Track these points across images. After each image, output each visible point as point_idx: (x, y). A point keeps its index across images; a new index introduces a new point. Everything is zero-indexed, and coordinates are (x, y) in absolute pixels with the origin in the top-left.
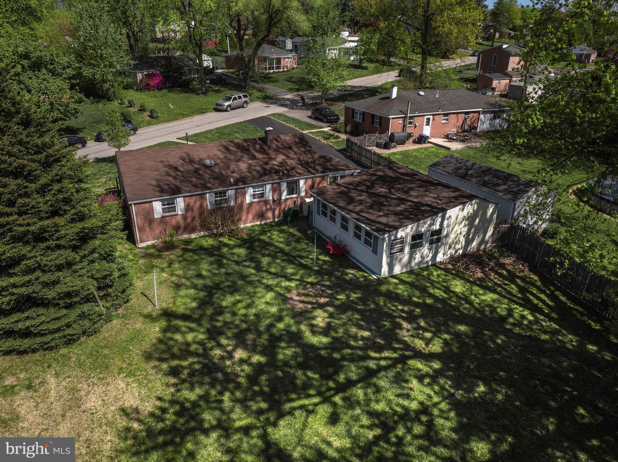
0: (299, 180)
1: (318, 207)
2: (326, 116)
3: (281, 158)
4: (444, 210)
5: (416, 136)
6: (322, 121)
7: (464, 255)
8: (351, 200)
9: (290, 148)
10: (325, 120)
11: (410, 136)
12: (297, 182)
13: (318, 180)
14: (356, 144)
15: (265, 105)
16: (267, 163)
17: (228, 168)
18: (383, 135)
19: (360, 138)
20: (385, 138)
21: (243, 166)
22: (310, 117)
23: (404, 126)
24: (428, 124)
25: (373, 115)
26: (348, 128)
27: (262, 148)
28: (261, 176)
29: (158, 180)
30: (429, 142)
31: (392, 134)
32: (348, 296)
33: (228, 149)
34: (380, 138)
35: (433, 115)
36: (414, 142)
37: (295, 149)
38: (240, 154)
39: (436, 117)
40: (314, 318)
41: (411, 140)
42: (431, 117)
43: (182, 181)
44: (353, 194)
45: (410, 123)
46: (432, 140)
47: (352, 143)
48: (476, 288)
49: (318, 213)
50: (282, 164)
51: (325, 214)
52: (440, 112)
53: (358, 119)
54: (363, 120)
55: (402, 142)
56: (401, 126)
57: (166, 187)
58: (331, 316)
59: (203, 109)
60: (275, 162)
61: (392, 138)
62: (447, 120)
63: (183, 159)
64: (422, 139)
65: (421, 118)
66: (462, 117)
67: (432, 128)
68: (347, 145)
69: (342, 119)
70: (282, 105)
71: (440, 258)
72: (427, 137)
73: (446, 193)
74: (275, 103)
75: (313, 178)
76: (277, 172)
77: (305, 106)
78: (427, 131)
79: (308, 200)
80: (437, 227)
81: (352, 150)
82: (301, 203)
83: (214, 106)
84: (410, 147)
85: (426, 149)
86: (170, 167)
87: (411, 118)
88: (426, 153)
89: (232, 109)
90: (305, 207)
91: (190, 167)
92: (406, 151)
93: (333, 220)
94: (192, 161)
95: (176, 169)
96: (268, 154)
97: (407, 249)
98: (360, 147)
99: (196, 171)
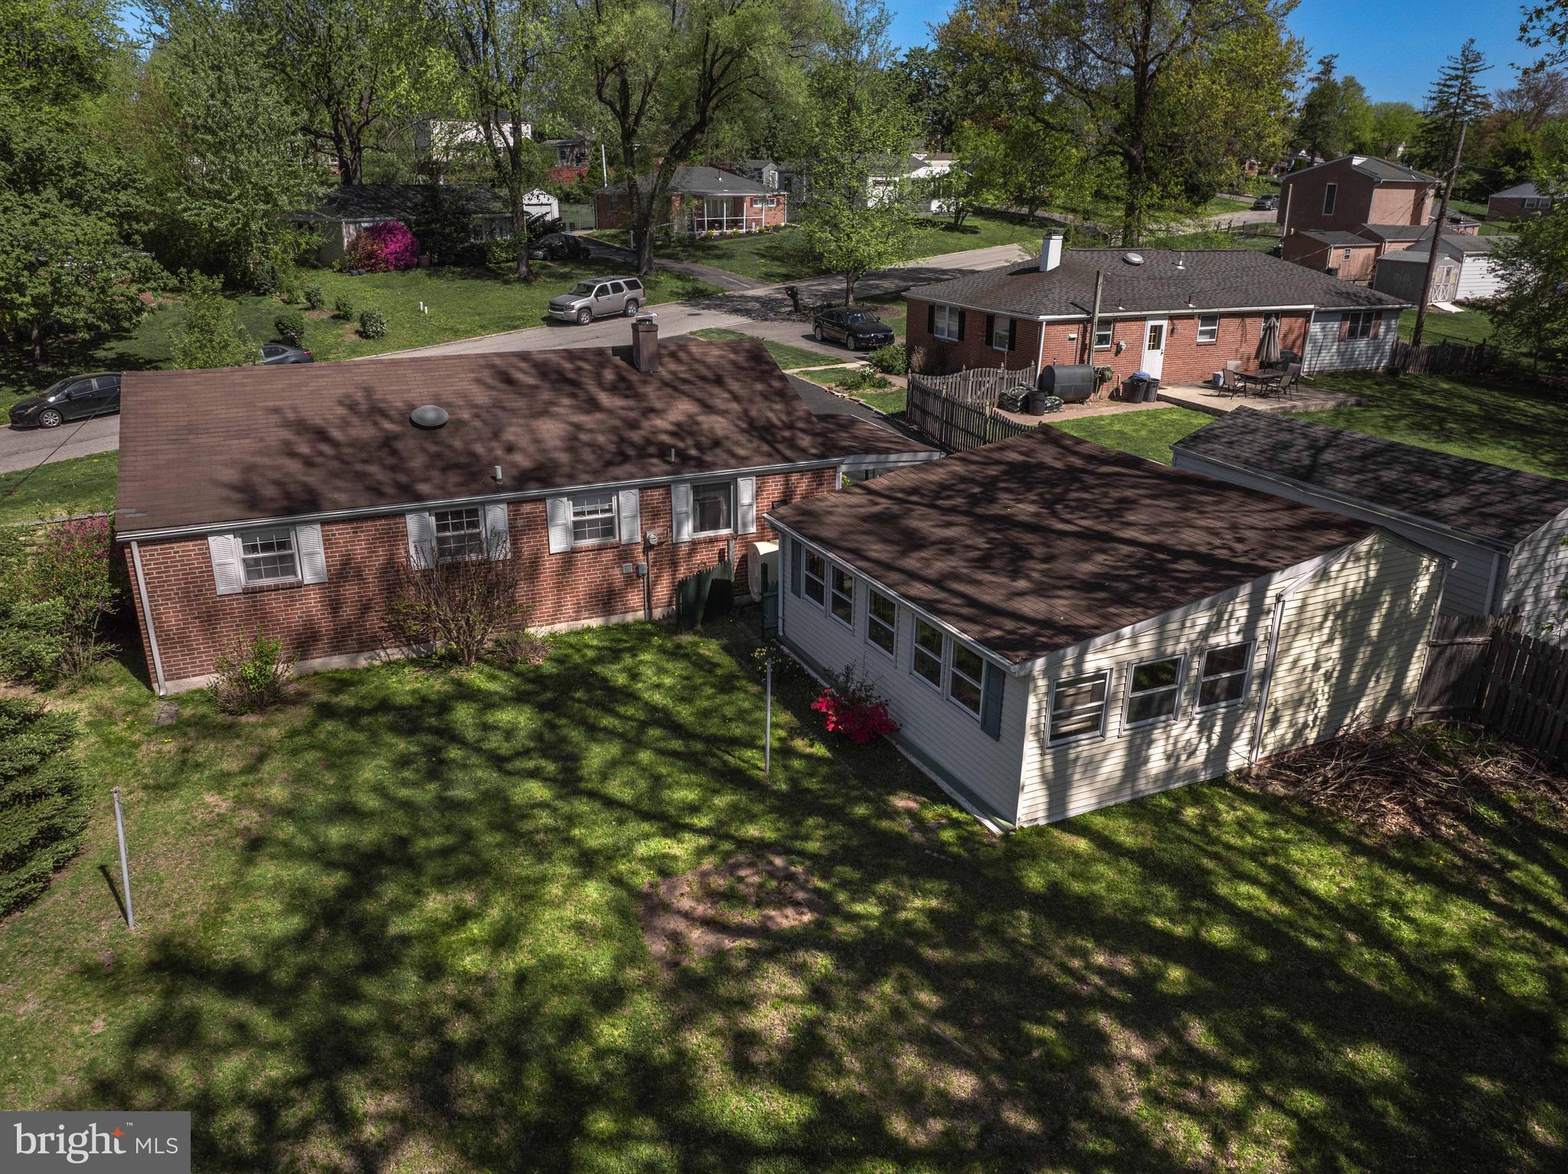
0: (734, 479)
1: (796, 567)
2: (853, 333)
3: (682, 409)
4: (1260, 574)
5: (1120, 376)
6: (844, 346)
7: (1328, 746)
8: (913, 542)
9: (719, 381)
10: (851, 343)
11: (1101, 378)
12: (728, 486)
13: (802, 485)
14: (937, 395)
15: (688, 310)
16: (634, 425)
17: (496, 435)
18: (1019, 374)
19: (951, 379)
20: (1024, 383)
21: (551, 430)
22: (808, 337)
23: (1084, 348)
24: (1155, 344)
25: (990, 319)
26: (917, 359)
27: (622, 378)
28: (609, 464)
29: (250, 468)
30: (1160, 398)
31: (1049, 371)
32: (892, 904)
33: (508, 380)
34: (1011, 382)
35: (1171, 318)
36: (1114, 397)
37: (735, 386)
38: (546, 395)
39: (1180, 325)
40: (746, 1004)
41: (1105, 391)
42: (1165, 324)
43: (334, 475)
44: (924, 523)
45: (1103, 339)
46: (1170, 392)
47: (926, 392)
48: (1395, 881)
49: (796, 591)
50: (681, 430)
51: (815, 591)
52: (1192, 309)
53: (947, 325)
54: (961, 336)
55: (1078, 396)
56: (1073, 348)
57: (270, 491)
58: (819, 993)
59: (513, 319)
60: (660, 423)
61: (1047, 382)
62: (1212, 333)
63: (352, 407)
64: (1137, 389)
65: (1134, 325)
66: (1256, 327)
67: (1167, 356)
68: (910, 402)
69: (900, 340)
70: (736, 311)
71: (1238, 757)
72: (1153, 384)
73: (1256, 519)
74: (717, 307)
75: (787, 474)
76: (663, 452)
77: (799, 311)
78: (1152, 364)
79: (765, 548)
80: (1228, 638)
81: (925, 413)
82: (744, 560)
83: (546, 313)
84: (1100, 408)
85: (1153, 415)
86: (301, 427)
87: (1105, 323)
88: (1153, 425)
89: (595, 320)
90: (755, 572)
91: (364, 432)
92: (1092, 420)
93: (842, 608)
94: (376, 411)
95: (322, 435)
96: (638, 396)
97: (1116, 723)
98: (950, 403)
99: (388, 442)
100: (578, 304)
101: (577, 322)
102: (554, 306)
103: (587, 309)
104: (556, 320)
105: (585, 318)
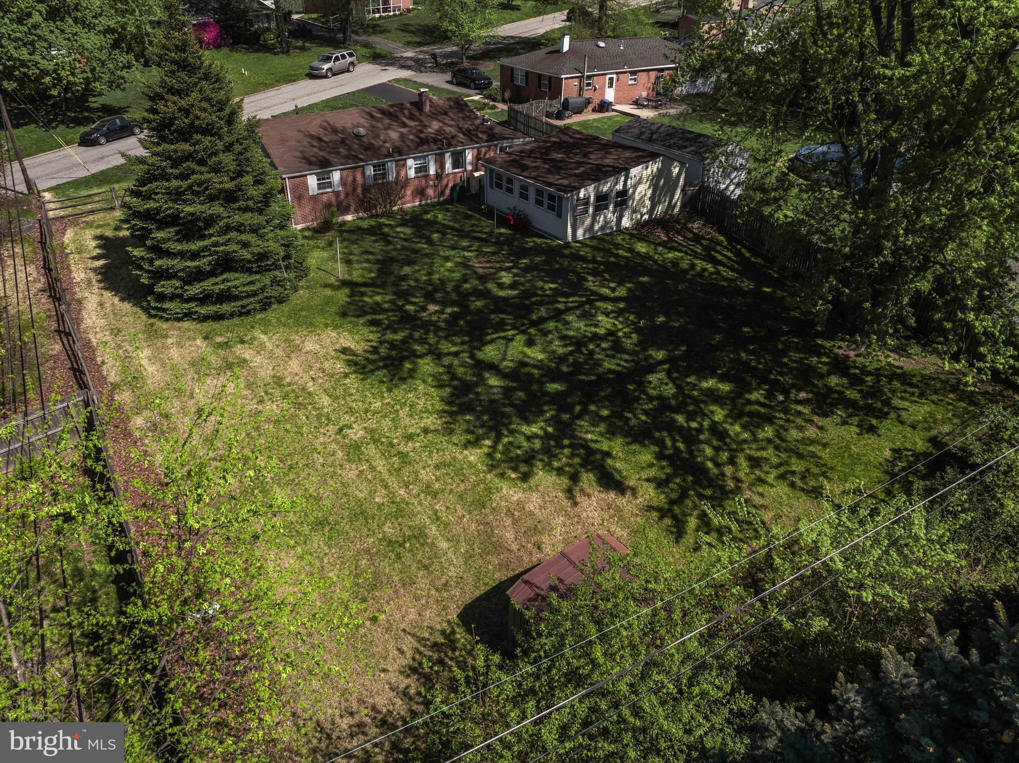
0: (464, 150)
1: (491, 179)
2: (473, 80)
3: (436, 125)
4: (627, 170)
5: (596, 101)
6: (469, 87)
7: (650, 221)
8: (524, 168)
9: (446, 114)
10: (472, 85)
11: (588, 102)
12: (462, 153)
13: (483, 150)
14: (521, 113)
15: (379, 67)
16: (421, 132)
17: (378, 136)
18: (554, 102)
19: (526, 105)
20: (556, 106)
21: (394, 135)
22: (448, 82)
23: (581, 89)
24: (611, 86)
25: (540, 76)
26: (507, 95)
28: (417, 147)
29: (302, 152)
30: (614, 110)
31: (566, 100)
34: (551, 106)
35: (617, 73)
36: (594, 110)
37: (451, 114)
39: (621, 76)
41: (590, 108)
42: (614, 76)
43: (330, 153)
44: (528, 162)
45: (588, 85)
46: (617, 107)
47: (517, 112)
48: (660, 249)
49: (491, 187)
50: (439, 132)
51: (499, 186)
52: (626, 69)
53: (520, 82)
54: (527, 84)
55: (579, 111)
56: (576, 89)
57: (313, 159)
58: (517, 275)
60: (430, 130)
61: (566, 105)
62: (635, 80)
63: (325, 129)
64: (604, 106)
65: (602, 78)
66: (653, 75)
67: (616, 91)
68: (509, 115)
69: (496, 84)
70: (403, 67)
71: (625, 223)
72: (610, 104)
74: (392, 65)
75: (478, 148)
76: (435, 141)
77: (439, 67)
78: (610, 95)
79: (476, 174)
80: (620, 187)
81: (517, 121)
82: (468, 179)
84: (589, 116)
85: (610, 118)
86: (312, 137)
87: (589, 77)
88: (609, 123)
89: (334, 75)
90: (474, 183)
91: (333, 137)
92: (585, 122)
93: (510, 191)
94: (335, 131)
95: (320, 139)
96: (420, 121)
97: (590, 211)
98: (528, 116)
99: (343, 141)
100: (326, 66)
101: (326, 77)
102: (312, 68)
103: (330, 69)
104: (314, 75)
105: (329, 74)
